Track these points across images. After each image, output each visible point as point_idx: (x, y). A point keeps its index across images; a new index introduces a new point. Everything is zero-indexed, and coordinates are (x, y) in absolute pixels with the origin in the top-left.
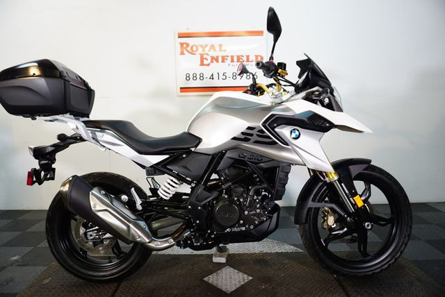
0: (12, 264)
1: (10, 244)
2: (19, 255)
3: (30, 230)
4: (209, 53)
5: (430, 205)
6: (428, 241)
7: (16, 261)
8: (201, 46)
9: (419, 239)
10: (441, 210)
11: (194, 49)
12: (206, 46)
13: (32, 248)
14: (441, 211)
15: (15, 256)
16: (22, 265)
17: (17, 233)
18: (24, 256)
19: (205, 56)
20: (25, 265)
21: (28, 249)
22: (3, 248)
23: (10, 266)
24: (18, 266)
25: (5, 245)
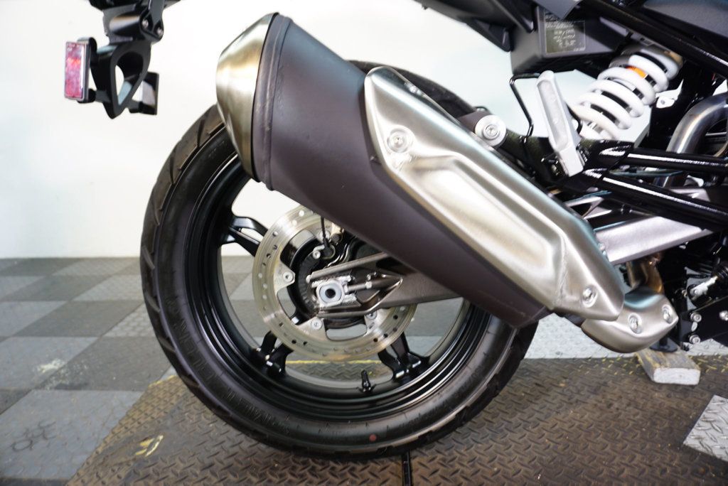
0: (44, 382)
1: (39, 329)
2: (61, 357)
3: (85, 297)
7: (56, 374)
13: (92, 340)
15: (50, 360)
16: (65, 387)
17: (55, 305)
18: (75, 359)
20: (79, 387)
21: (83, 343)
22: (21, 340)
23: (37, 388)
24: (59, 387)
25: (26, 332)
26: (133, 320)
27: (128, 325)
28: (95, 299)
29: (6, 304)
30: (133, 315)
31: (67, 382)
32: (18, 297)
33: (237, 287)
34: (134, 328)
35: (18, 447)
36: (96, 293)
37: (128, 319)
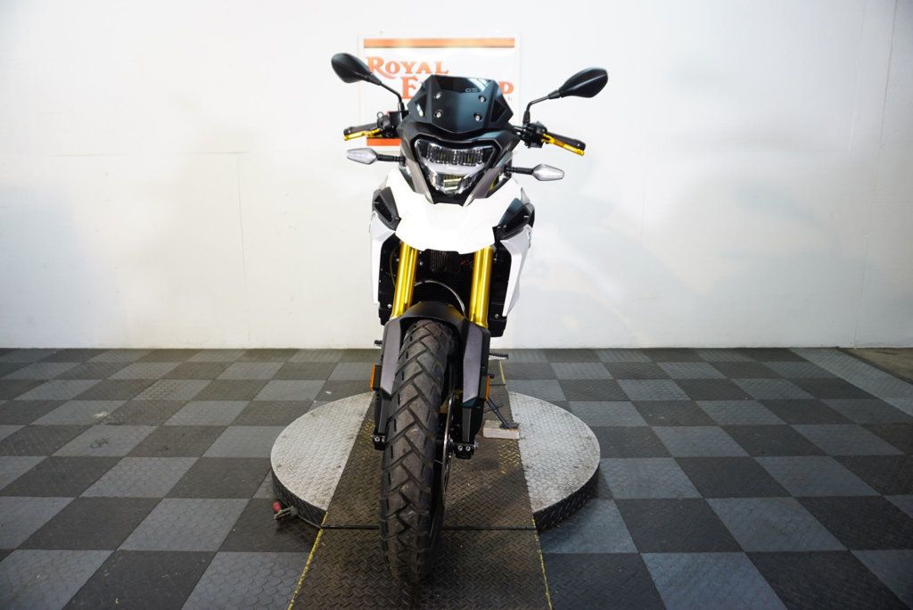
0: (99, 422)
1: (87, 396)
2: (106, 410)
3: (115, 377)
4: (418, 76)
5: (794, 351)
6: (762, 402)
7: (105, 418)
8: (405, 64)
9: (750, 398)
10: (808, 359)
11: (393, 68)
12: (413, 64)
13: (124, 402)
14: (806, 361)
15: (100, 412)
16: (115, 424)
17: (93, 383)
18: (116, 411)
19: (411, 82)
20: (120, 424)
21: (119, 403)
22: (78, 402)
23: (97, 424)
24: (109, 424)
25: (78, 398)
26: (150, 391)
27: (147, 394)
28: (123, 378)
29: (59, 381)
30: (151, 388)
31: (113, 422)
32: (66, 377)
33: (223, 371)
34: (151, 396)
35: (94, 446)
36: (121, 375)
37: (147, 390)
